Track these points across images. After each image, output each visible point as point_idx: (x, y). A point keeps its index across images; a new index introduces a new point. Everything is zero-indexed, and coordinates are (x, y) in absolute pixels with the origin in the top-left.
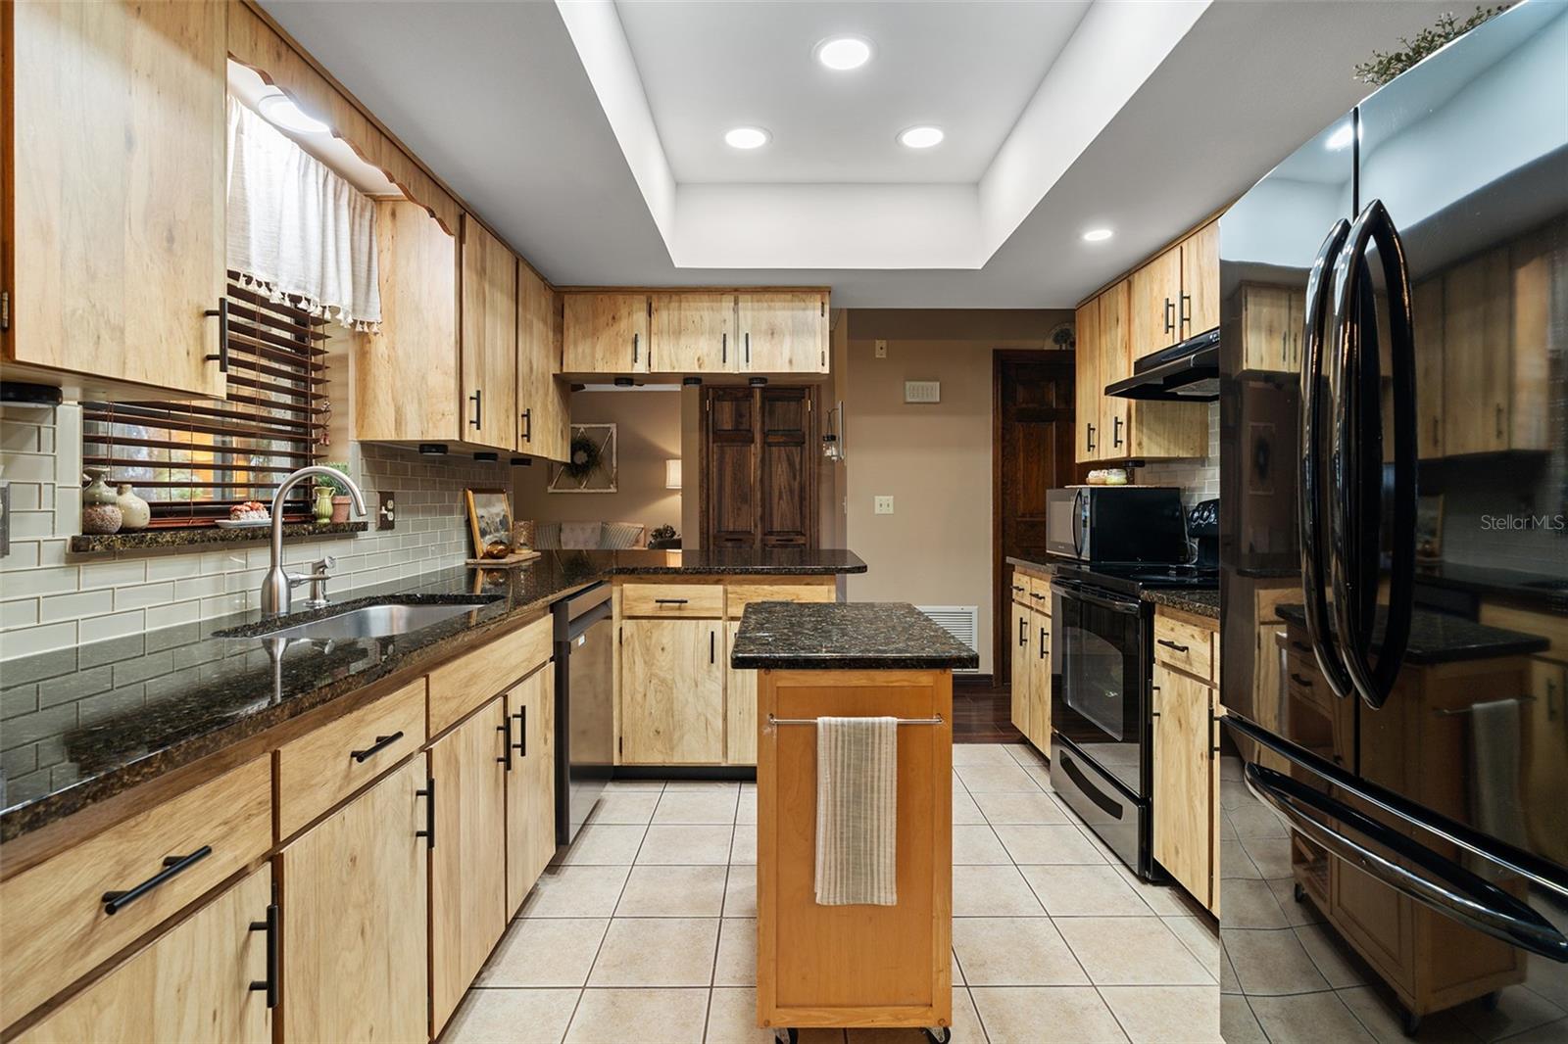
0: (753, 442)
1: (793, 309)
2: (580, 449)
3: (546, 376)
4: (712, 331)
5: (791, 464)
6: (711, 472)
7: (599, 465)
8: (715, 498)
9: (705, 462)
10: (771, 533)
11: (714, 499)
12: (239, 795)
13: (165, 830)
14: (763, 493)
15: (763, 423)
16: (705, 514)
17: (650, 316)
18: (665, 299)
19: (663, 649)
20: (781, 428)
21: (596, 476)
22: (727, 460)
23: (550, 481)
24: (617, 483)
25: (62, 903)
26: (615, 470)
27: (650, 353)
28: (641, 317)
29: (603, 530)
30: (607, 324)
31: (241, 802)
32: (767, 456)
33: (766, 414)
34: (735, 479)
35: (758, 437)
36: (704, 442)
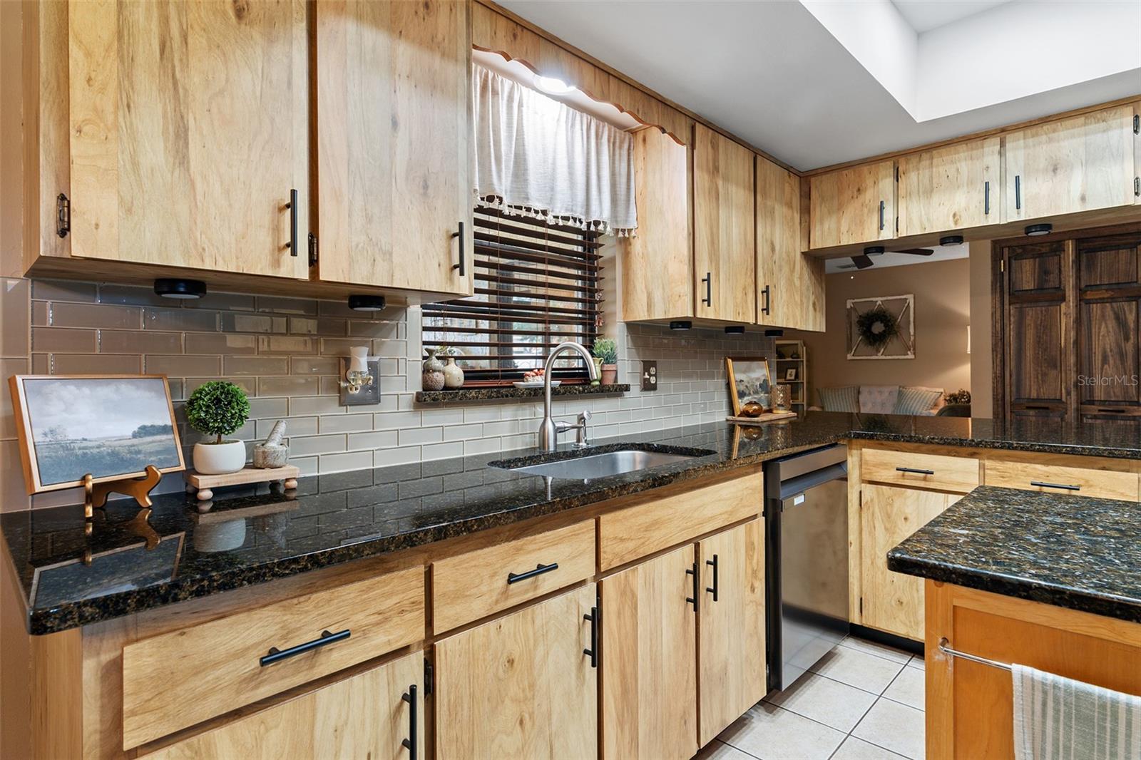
0: (1063, 299)
1: (1086, 135)
2: (877, 320)
3: (792, 254)
4: (971, 182)
5: (1121, 322)
6: (1007, 335)
7: (896, 333)
8: (1013, 364)
9: (998, 326)
10: (1092, 402)
11: (1011, 364)
12: (391, 594)
13: (325, 610)
14: (1078, 355)
15: (1078, 278)
16: (999, 380)
18: (914, 159)
19: (906, 519)
20: (1106, 281)
21: (893, 344)
22: (1028, 322)
23: (849, 350)
24: (914, 349)
25: (236, 649)
26: (912, 338)
27: (898, 218)
28: (887, 183)
29: (900, 394)
30: (852, 197)
31: (395, 600)
32: (1084, 316)
33: (1083, 268)
34: (1039, 342)
35: (1071, 294)
36: (998, 305)
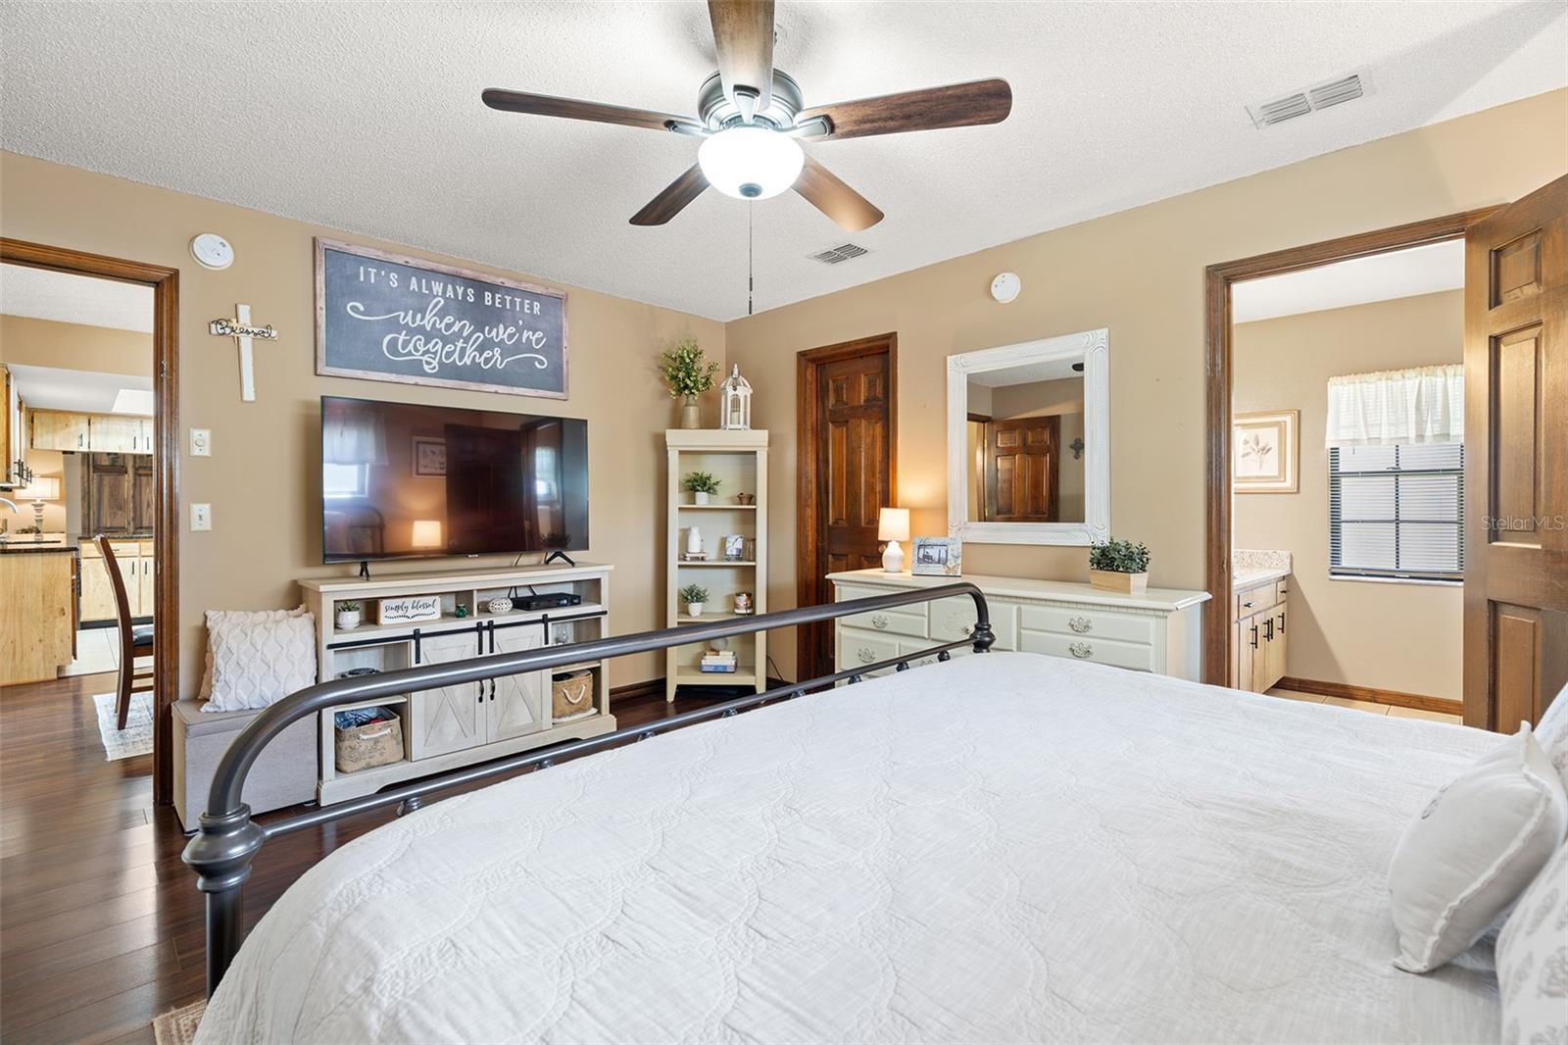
0: (126, 472)
6: (91, 491)
8: (95, 507)
9: (86, 485)
11: (94, 508)
14: (134, 503)
16: (86, 517)
17: (89, 424)
18: (99, 419)
22: (105, 483)
28: (84, 426)
30: (62, 427)
32: (138, 482)
34: (112, 495)
35: (131, 471)
36: (86, 472)
